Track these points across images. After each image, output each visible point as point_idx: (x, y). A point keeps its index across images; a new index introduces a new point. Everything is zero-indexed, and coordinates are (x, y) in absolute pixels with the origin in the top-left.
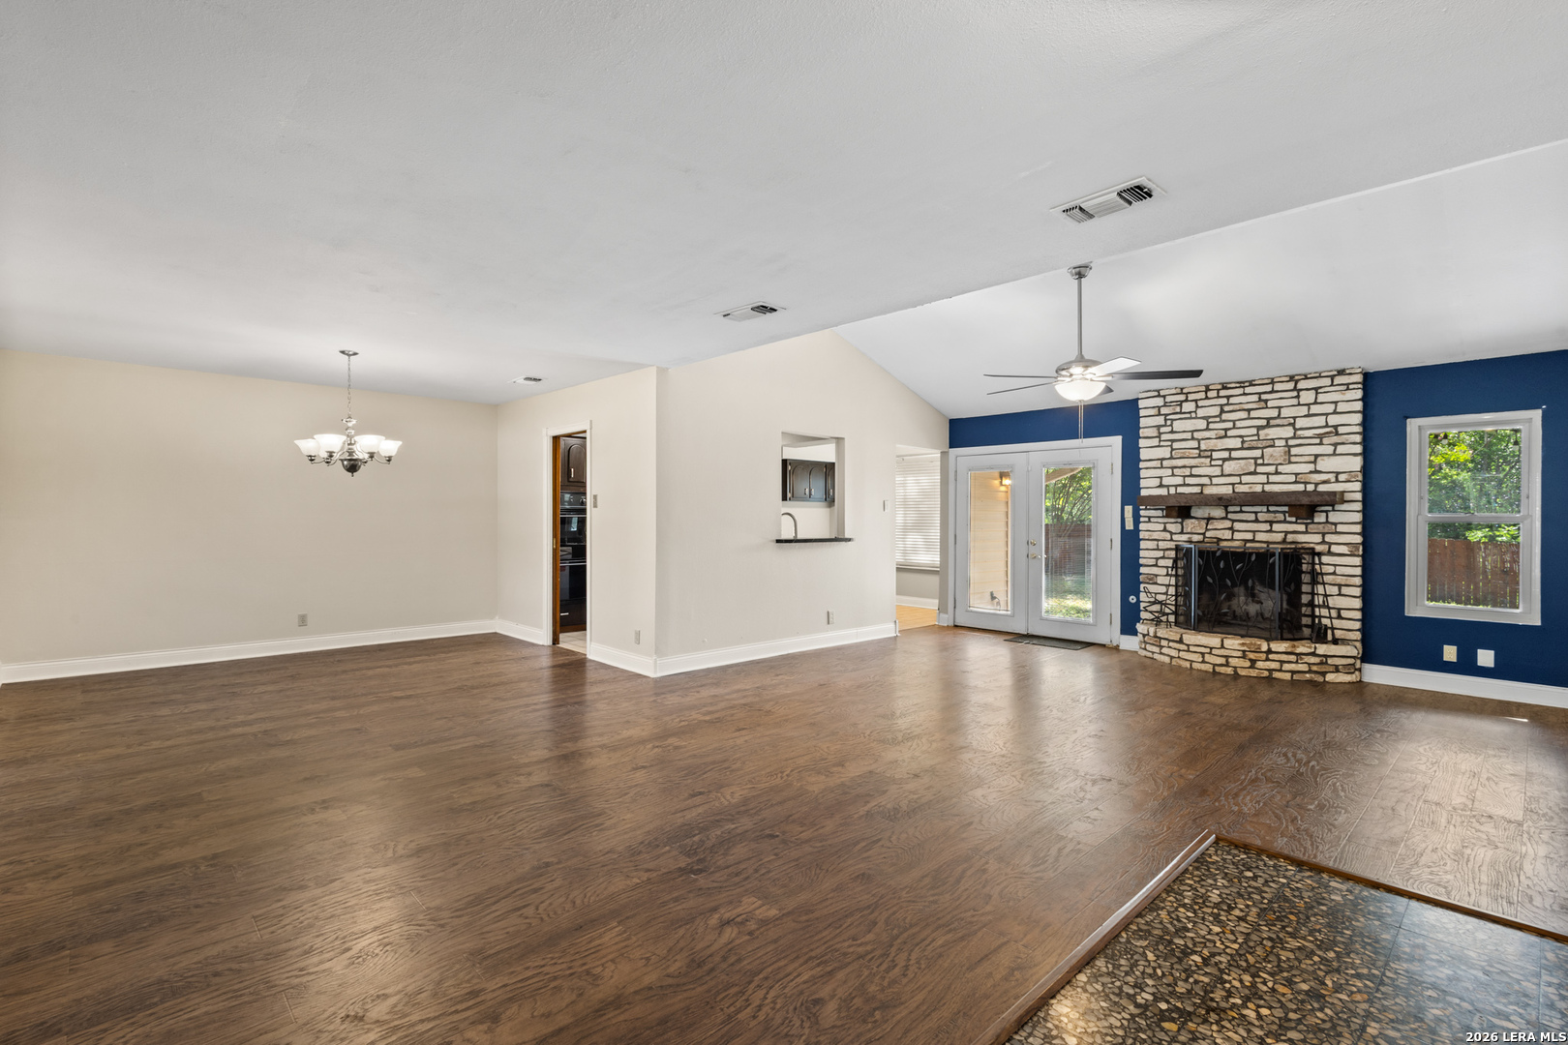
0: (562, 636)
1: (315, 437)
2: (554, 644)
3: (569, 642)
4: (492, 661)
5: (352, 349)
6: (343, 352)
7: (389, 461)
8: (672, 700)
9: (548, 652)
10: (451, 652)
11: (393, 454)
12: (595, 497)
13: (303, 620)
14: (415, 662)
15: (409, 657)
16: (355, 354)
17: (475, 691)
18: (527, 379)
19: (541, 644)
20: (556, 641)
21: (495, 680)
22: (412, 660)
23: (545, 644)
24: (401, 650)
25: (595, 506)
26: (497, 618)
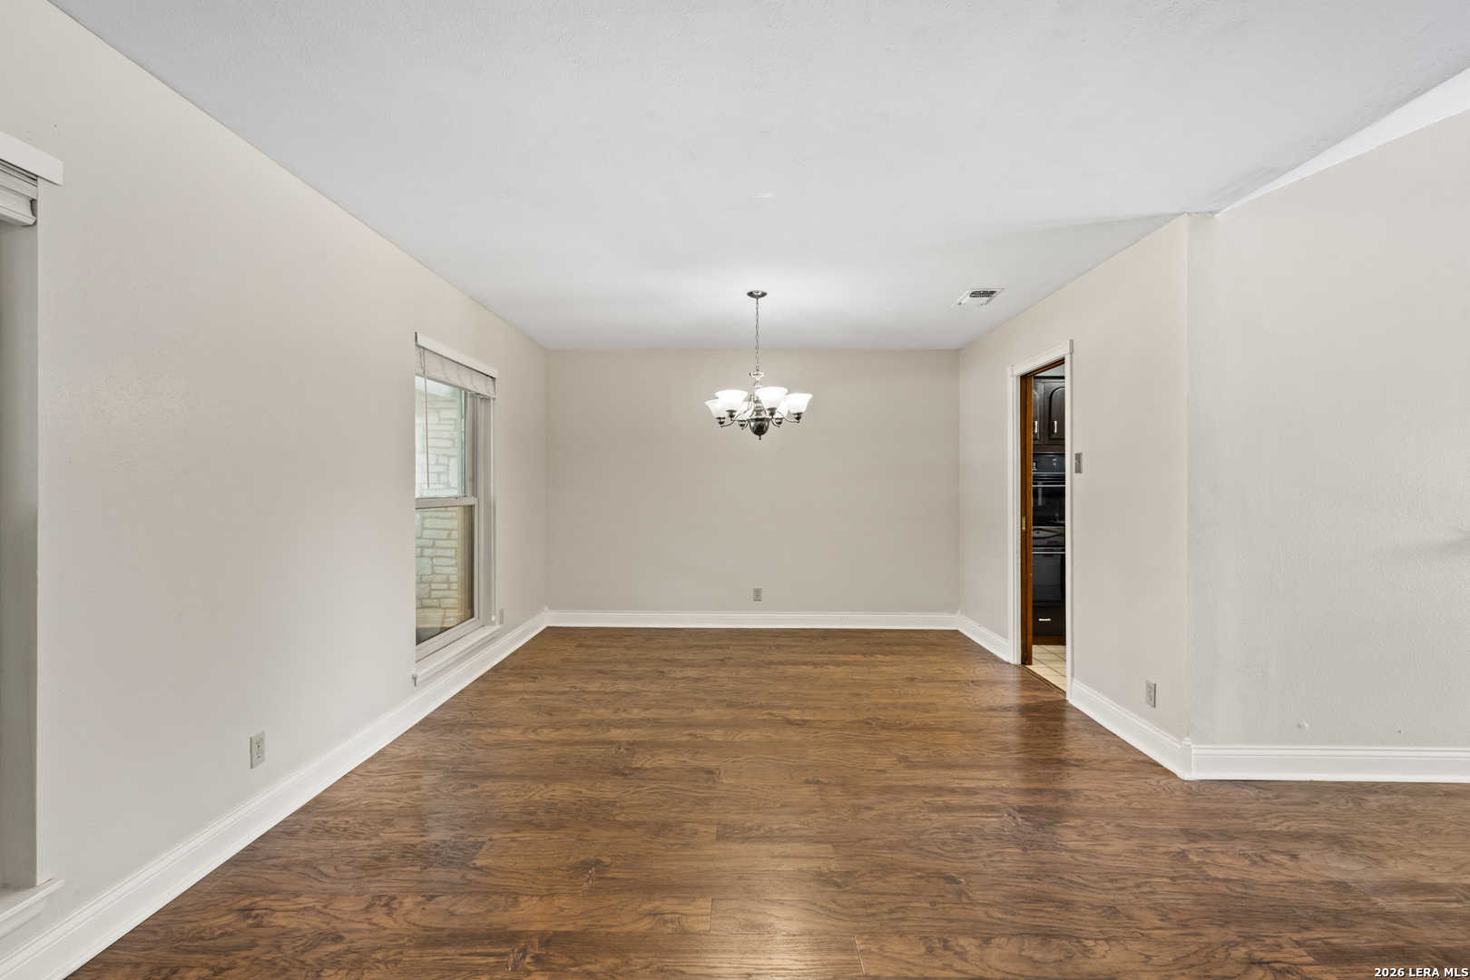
0: (1037, 650)
1: (717, 394)
2: (1023, 663)
3: (1044, 663)
4: (930, 680)
5: (759, 288)
6: (751, 294)
7: (798, 418)
8: (1227, 864)
9: (1012, 676)
10: (892, 653)
11: (802, 410)
12: (1078, 457)
13: (757, 595)
14: (846, 663)
15: (844, 653)
16: (764, 294)
17: (884, 734)
18: (975, 294)
19: (1006, 659)
20: (1026, 658)
21: (917, 718)
22: (844, 658)
23: (1012, 662)
24: (843, 640)
25: (1078, 470)
26: (959, 612)
